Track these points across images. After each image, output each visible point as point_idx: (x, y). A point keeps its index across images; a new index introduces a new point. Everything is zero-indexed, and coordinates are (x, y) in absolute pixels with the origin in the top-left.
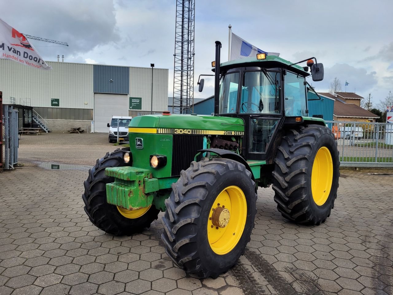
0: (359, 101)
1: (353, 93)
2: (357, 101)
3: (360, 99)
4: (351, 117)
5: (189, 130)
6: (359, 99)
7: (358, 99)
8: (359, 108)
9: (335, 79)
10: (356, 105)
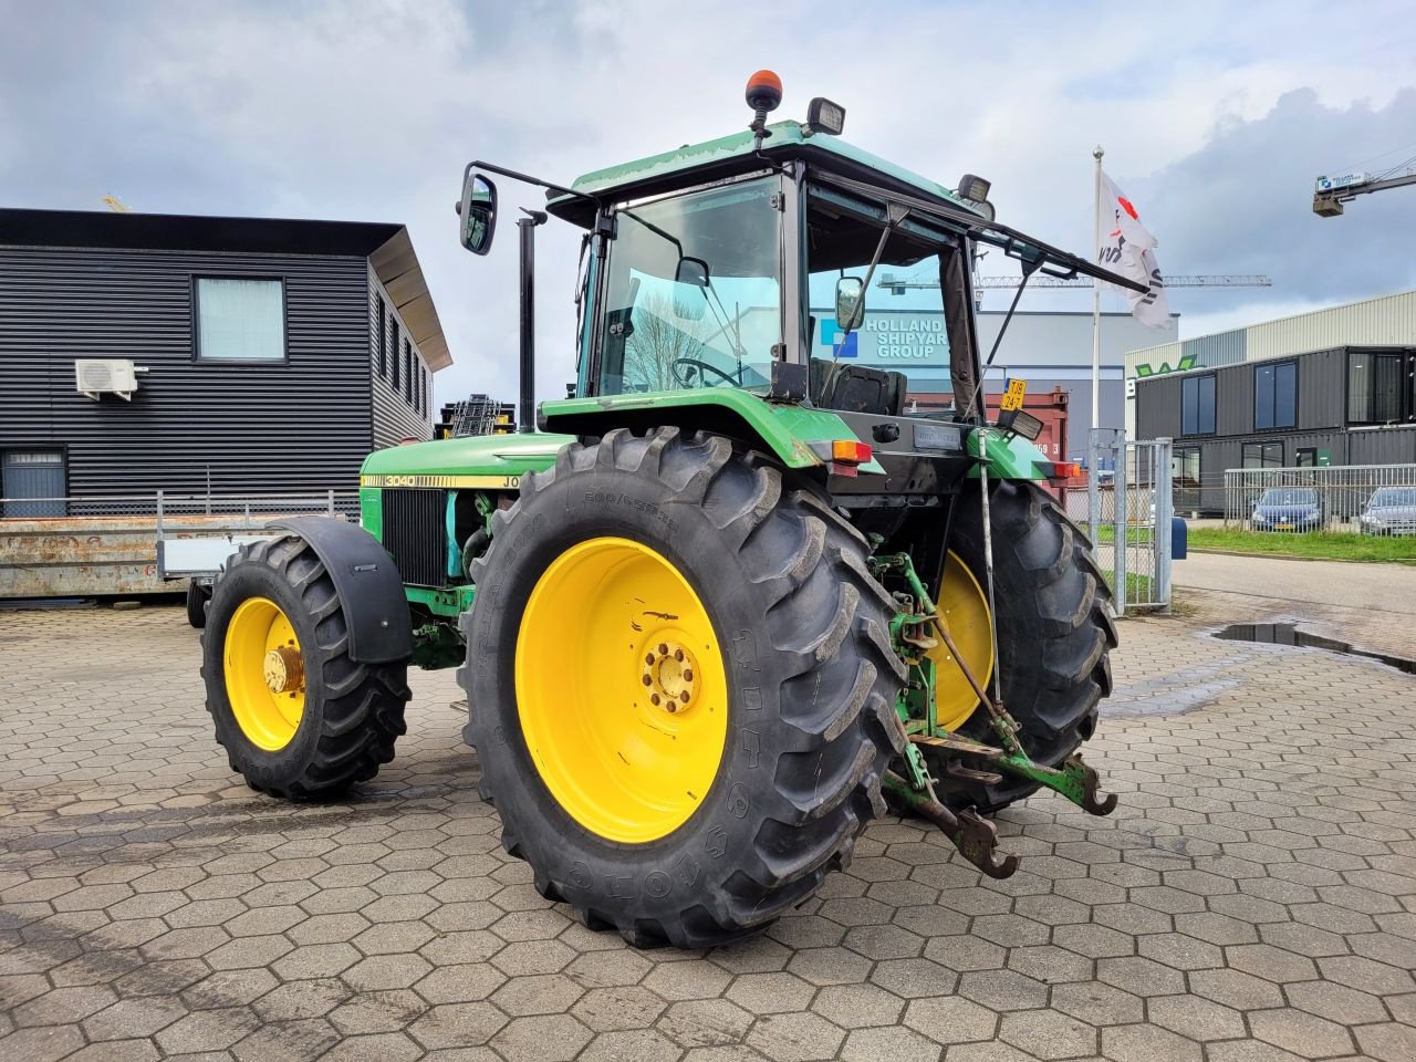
5: (410, 477)
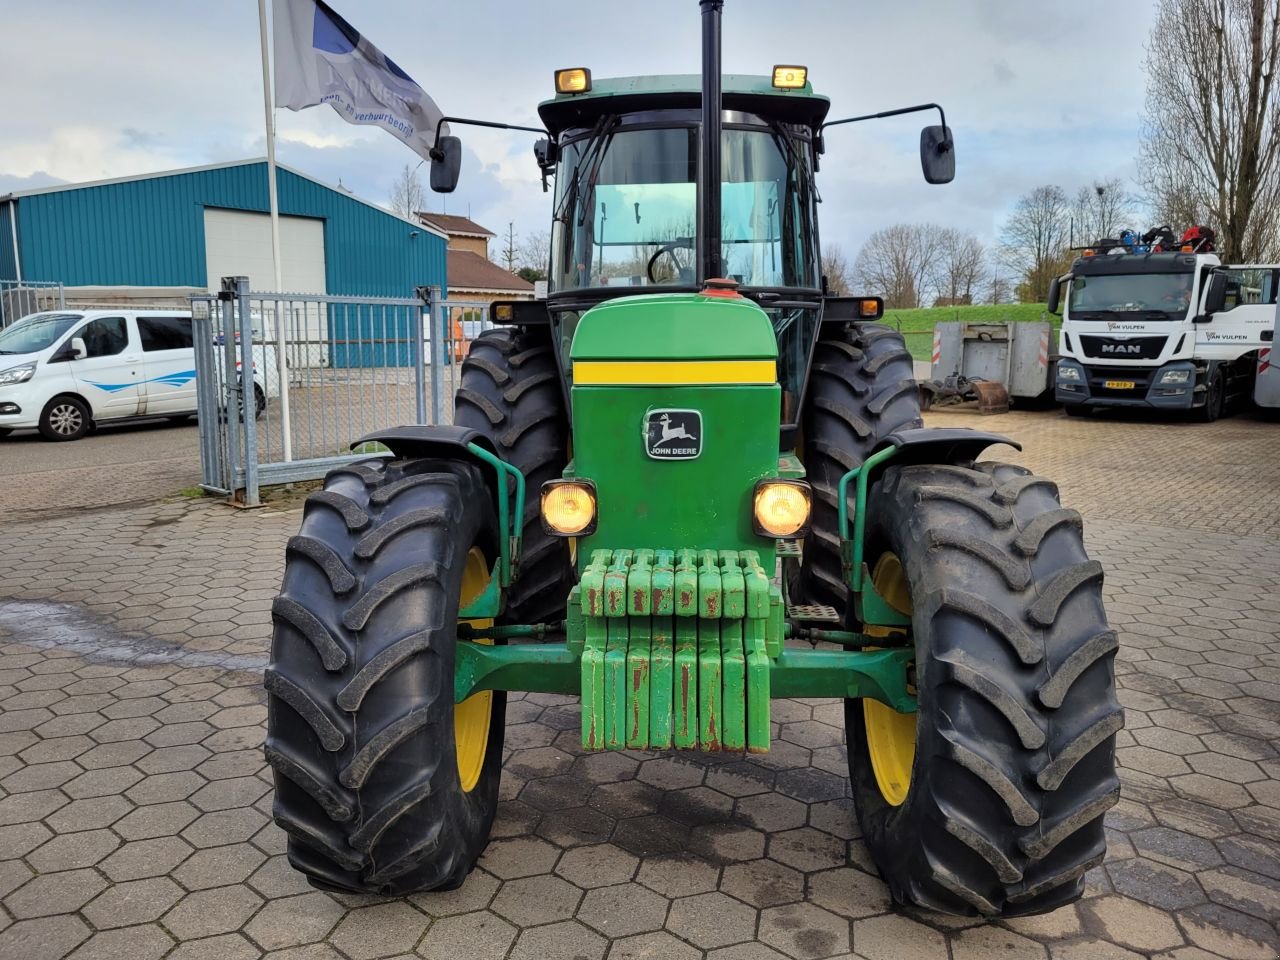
0: (483, 242)
1: (464, 218)
2: (477, 242)
3: (485, 239)
4: (474, 290)
6: (483, 236)
7: (481, 236)
8: (485, 263)
9: (404, 171)
10: (477, 256)
